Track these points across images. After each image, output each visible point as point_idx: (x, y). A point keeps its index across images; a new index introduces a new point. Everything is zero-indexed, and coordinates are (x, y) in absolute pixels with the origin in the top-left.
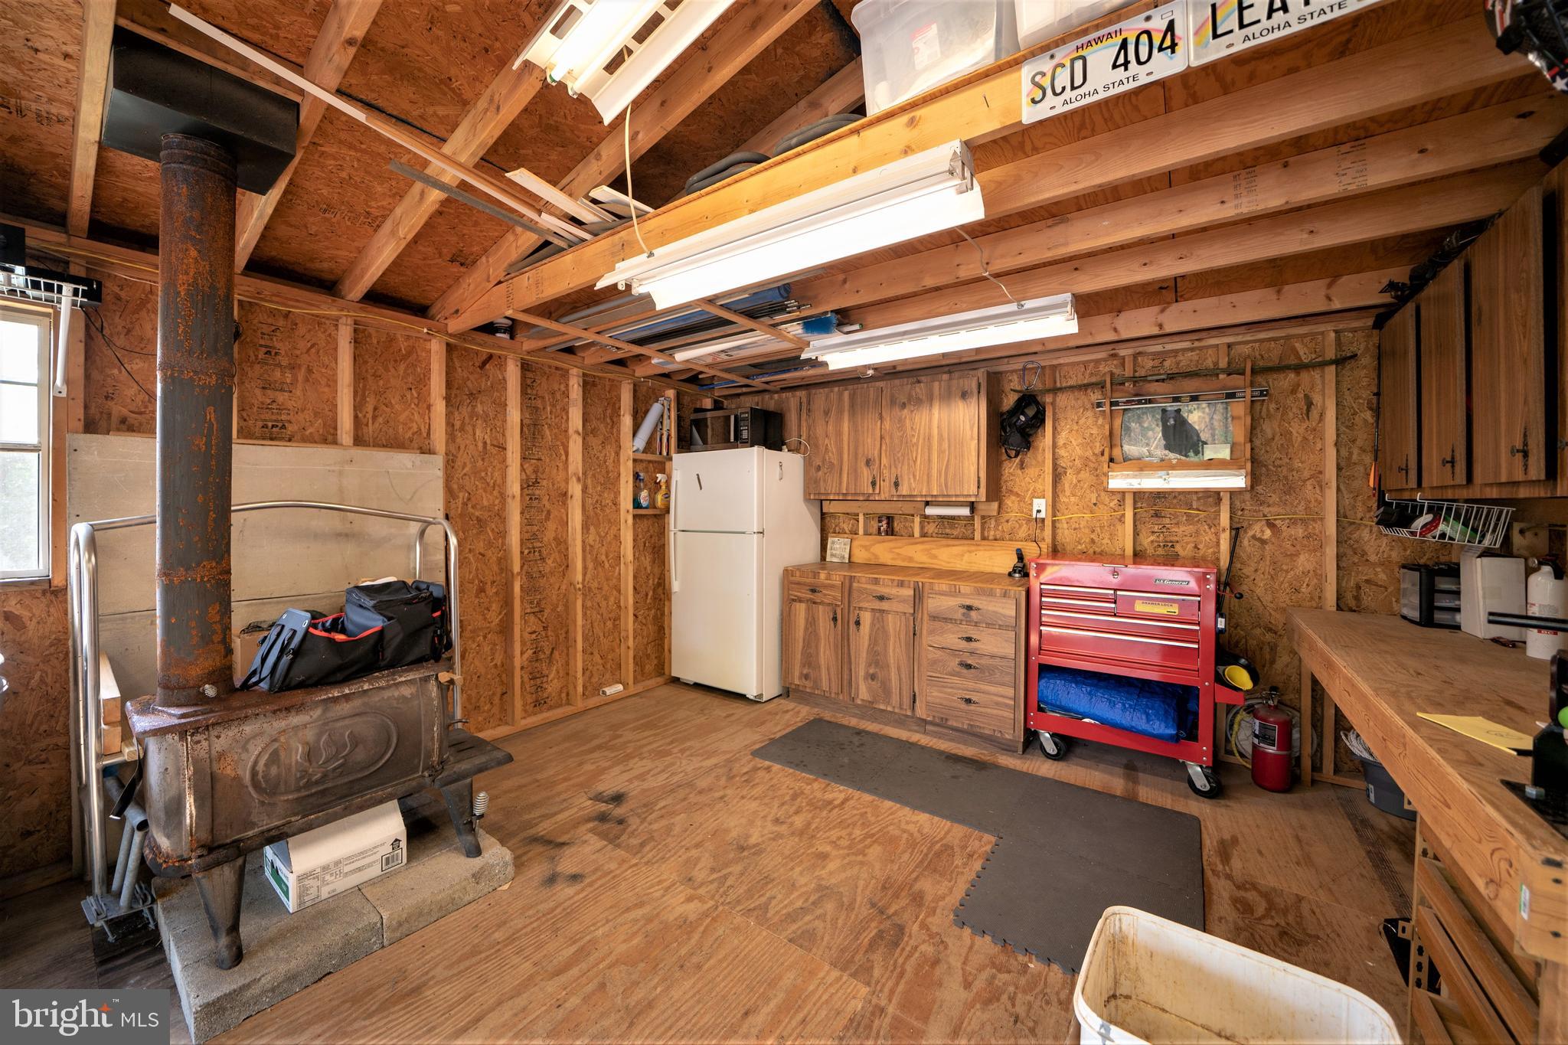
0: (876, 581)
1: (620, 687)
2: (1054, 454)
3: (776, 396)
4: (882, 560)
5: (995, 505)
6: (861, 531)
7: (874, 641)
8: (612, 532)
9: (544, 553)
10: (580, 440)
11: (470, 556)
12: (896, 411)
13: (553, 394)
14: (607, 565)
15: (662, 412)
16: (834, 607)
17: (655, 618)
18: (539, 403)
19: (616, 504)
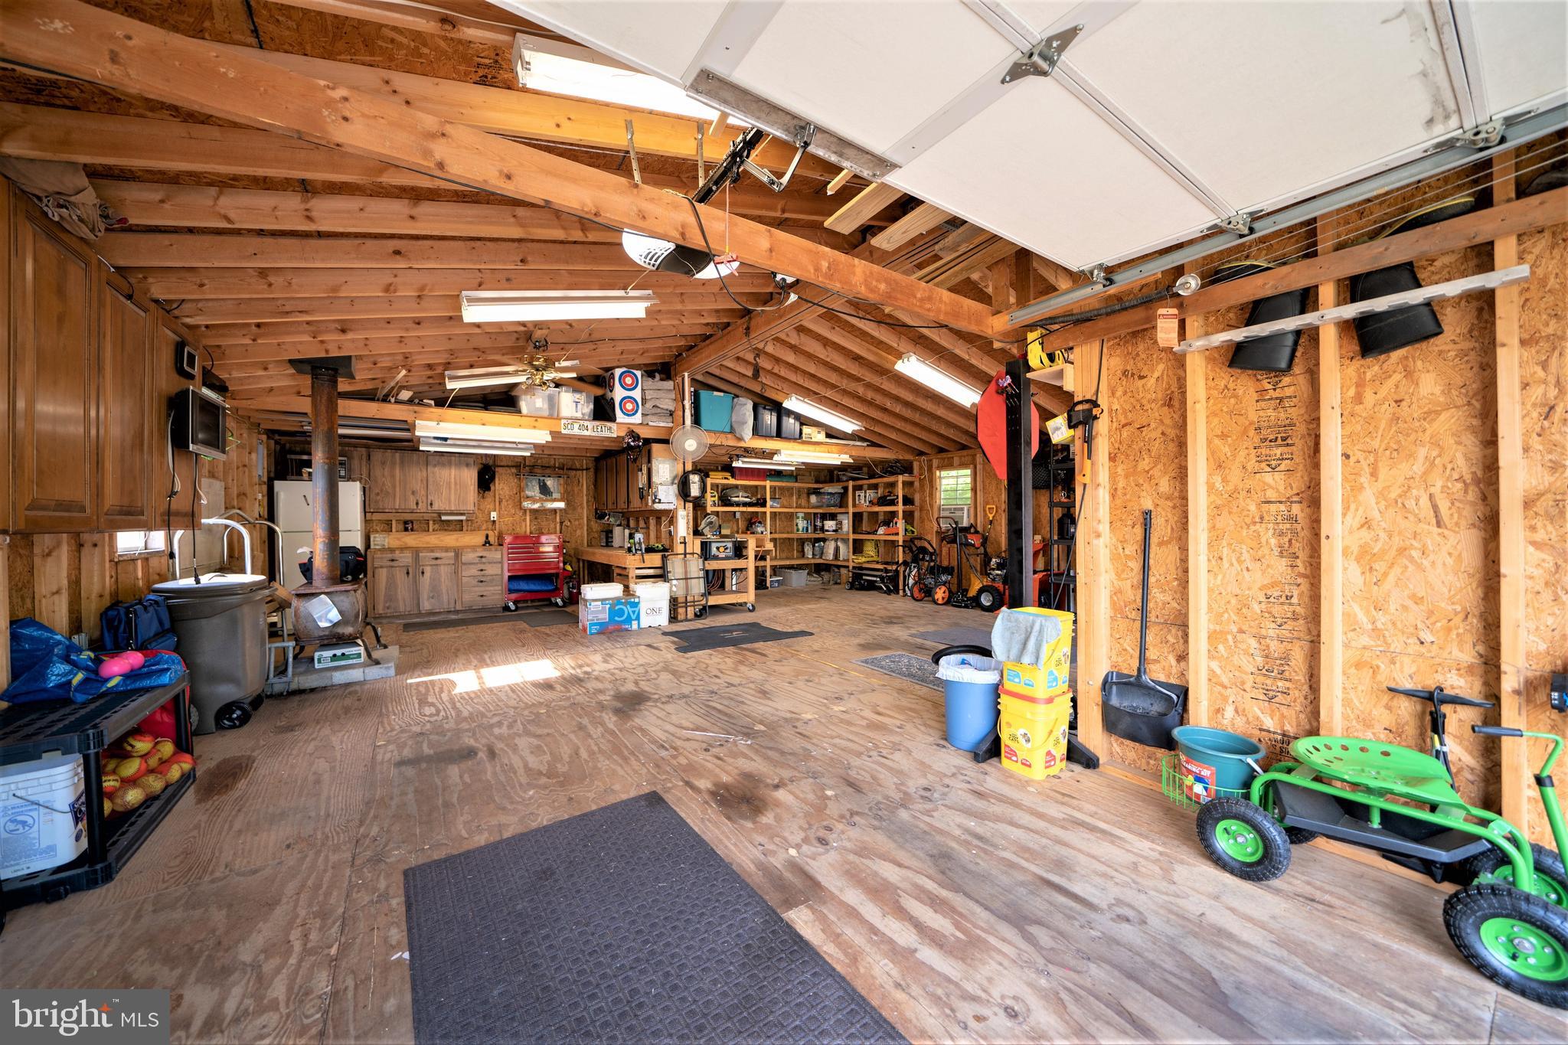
2: (498, 493)
4: (409, 545)
6: (393, 530)
7: (432, 579)
15: (263, 451)
16: (407, 567)
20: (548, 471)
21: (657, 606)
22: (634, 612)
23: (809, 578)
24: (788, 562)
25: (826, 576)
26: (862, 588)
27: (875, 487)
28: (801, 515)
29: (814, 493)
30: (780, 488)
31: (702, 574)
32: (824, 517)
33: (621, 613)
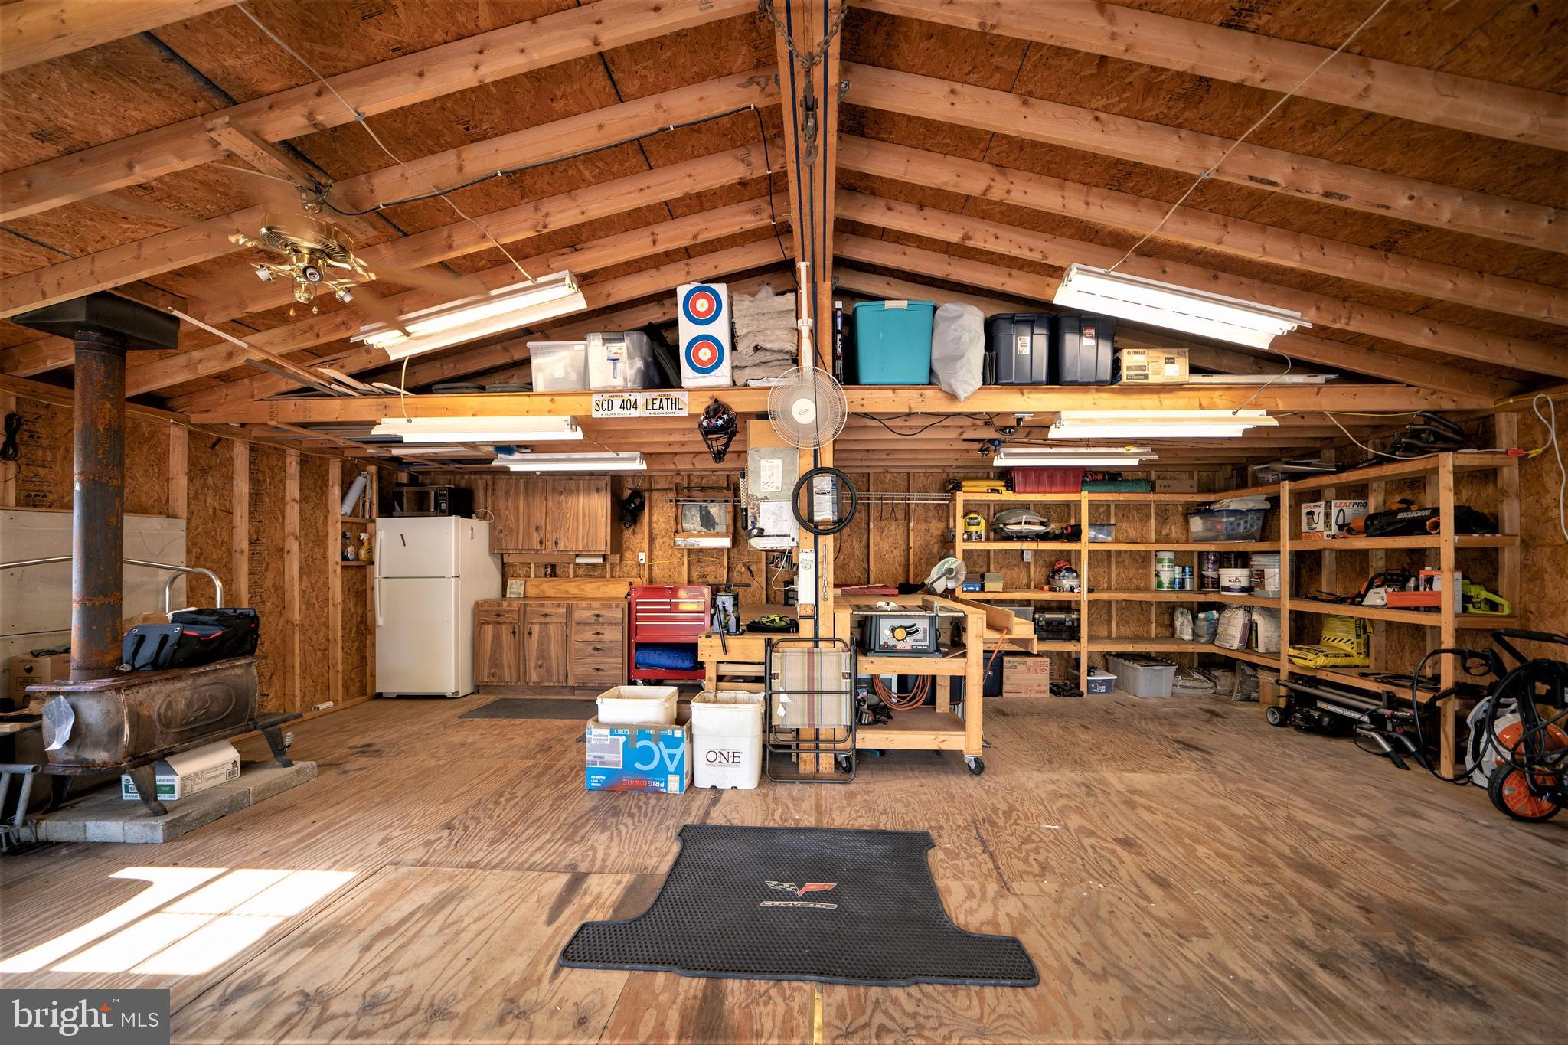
0: (542, 605)
1: (331, 704)
2: (650, 527)
3: (466, 477)
4: (548, 594)
5: (618, 556)
6: (533, 575)
7: (541, 643)
8: (322, 580)
9: (265, 597)
10: (297, 507)
11: (202, 599)
12: (556, 496)
13: (272, 469)
14: (317, 607)
15: (365, 484)
16: (513, 625)
17: (358, 649)
18: (260, 476)
19: (325, 557)
20: (711, 494)
21: (730, 746)
22: (672, 757)
23: (1180, 680)
24: (1129, 648)
25: (1224, 680)
26: (1313, 728)
27: (1360, 491)
28: (1166, 556)
29: (1198, 513)
30: (1119, 505)
31: (845, 684)
32: (1223, 560)
33: (647, 755)
